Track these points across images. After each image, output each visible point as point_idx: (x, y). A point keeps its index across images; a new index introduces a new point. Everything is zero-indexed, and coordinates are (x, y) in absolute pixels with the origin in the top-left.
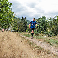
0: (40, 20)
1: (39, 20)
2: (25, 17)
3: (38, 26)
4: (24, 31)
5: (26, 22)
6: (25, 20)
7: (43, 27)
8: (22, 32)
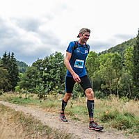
0: (51, 62)
1: (47, 60)
2: (13, 54)
3: (46, 74)
4: (9, 89)
5: (15, 65)
6: (13, 60)
7: (57, 76)
8: (5, 91)
